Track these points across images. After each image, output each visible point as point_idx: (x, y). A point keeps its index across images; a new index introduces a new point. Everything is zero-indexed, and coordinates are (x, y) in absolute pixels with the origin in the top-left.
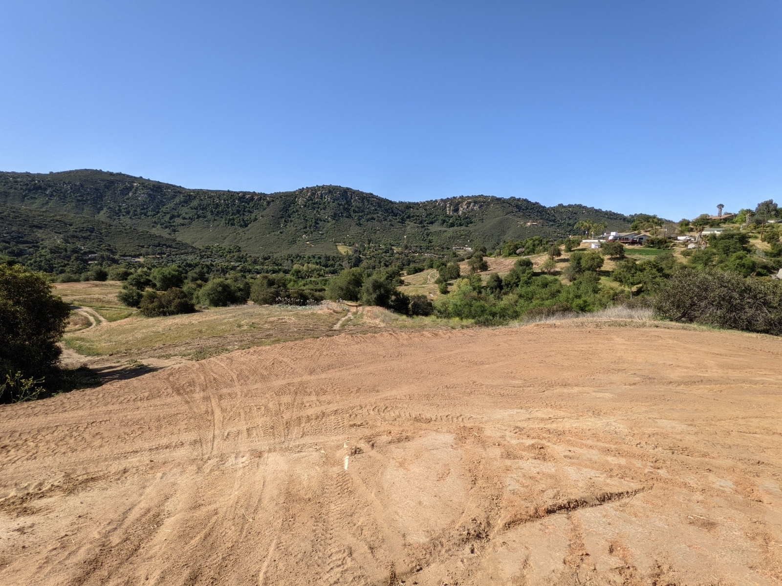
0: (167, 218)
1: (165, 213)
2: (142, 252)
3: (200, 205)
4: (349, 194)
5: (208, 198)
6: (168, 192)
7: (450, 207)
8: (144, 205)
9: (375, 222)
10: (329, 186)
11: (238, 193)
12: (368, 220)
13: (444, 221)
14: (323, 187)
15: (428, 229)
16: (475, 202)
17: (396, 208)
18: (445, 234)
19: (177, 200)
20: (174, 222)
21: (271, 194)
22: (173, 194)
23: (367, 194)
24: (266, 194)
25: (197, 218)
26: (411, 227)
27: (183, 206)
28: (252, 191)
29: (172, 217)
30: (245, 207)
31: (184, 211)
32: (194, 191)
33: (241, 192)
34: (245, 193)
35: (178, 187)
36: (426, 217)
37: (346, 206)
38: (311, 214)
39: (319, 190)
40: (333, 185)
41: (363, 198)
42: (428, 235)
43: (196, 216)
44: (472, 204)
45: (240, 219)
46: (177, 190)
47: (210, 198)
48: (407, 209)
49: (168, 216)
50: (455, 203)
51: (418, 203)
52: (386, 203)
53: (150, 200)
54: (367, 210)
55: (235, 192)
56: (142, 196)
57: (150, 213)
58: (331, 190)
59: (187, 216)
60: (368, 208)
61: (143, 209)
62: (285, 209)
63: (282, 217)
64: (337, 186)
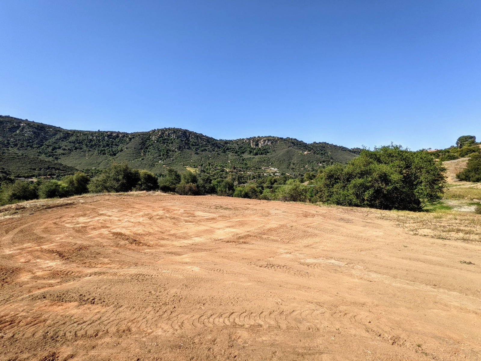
0: (50, 149)
1: (47, 146)
2: (34, 173)
3: (77, 140)
4: (187, 134)
5: (83, 135)
6: (50, 130)
7: (253, 143)
8: (30, 139)
9: (207, 152)
10: (173, 128)
11: (107, 132)
12: (202, 151)
13: (251, 152)
14: (169, 129)
15: (242, 157)
16: (268, 140)
17: (219, 143)
18: (254, 160)
19: (58, 136)
20: (56, 152)
21: (132, 133)
22: (54, 132)
23: (199, 134)
24: (128, 133)
25: (75, 150)
26: (231, 156)
27: (62, 141)
28: (117, 131)
29: (54, 149)
30: (113, 142)
31: (63, 144)
32: (71, 131)
33: (109, 132)
34: (112, 133)
35: (58, 127)
36: (239, 149)
37: (186, 142)
38: (163, 147)
39: (167, 131)
40: (176, 128)
41: (198, 137)
42: (243, 160)
43: (74, 148)
44: (267, 141)
45: (109, 150)
46: (58, 130)
47: (85, 135)
48: (226, 144)
49: (51, 148)
50: (256, 141)
51: (231, 140)
52: (212, 140)
53: (35, 136)
54: (201, 144)
55: (104, 132)
56: (28, 133)
57: (35, 146)
58: (175, 131)
59: (67, 148)
60: (202, 143)
61: (30, 142)
62: (143, 143)
63: (141, 149)
64: (179, 129)
